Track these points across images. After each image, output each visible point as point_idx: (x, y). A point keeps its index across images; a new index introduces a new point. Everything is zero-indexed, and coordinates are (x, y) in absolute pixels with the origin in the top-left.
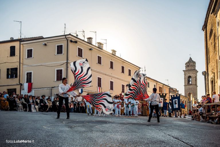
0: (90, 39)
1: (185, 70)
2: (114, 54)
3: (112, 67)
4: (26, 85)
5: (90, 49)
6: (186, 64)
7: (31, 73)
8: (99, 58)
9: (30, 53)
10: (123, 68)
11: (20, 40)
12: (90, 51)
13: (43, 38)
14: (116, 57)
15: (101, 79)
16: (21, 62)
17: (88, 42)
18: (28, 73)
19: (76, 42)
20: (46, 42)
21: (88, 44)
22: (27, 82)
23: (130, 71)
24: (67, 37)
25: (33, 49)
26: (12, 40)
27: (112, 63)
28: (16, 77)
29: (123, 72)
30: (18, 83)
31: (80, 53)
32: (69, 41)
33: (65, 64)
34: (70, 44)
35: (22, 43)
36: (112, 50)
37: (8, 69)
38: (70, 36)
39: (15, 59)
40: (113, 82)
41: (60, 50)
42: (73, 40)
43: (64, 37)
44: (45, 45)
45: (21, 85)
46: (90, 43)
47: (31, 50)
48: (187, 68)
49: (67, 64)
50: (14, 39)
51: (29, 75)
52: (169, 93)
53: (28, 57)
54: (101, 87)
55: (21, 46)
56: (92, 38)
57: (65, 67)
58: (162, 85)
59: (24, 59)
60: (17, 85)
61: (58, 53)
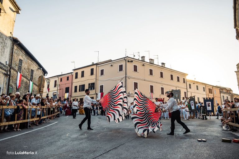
0: (143, 57)
1: (237, 70)
2: (163, 66)
3: (162, 76)
4: (99, 94)
5: (143, 65)
6: (237, 65)
7: (103, 86)
8: (151, 71)
9: (102, 72)
10: (172, 76)
11: (97, 64)
12: (143, 67)
13: (112, 61)
14: (165, 68)
15: (153, 86)
16: (97, 79)
17: (142, 60)
18: (101, 86)
19: (132, 61)
20: (112, 64)
21: (142, 62)
22: (100, 92)
23: (178, 78)
24: (125, 58)
25: (104, 69)
26: (93, 65)
27: (161, 73)
28: (94, 89)
29: (172, 79)
30: (95, 93)
31: (135, 69)
32: (127, 61)
33: (125, 78)
34: (128, 63)
35: (97, 66)
36: (162, 63)
37: (89, 84)
38: (127, 58)
39: (94, 76)
40: (163, 88)
41: (121, 68)
42: (130, 60)
43: (124, 59)
44: (112, 65)
45: (97, 94)
46: (143, 61)
47: (103, 70)
48: (238, 69)
49: (126, 78)
50: (94, 63)
51: (102, 87)
52: (220, 94)
53: (101, 75)
54: (153, 92)
55: (97, 67)
56: (144, 57)
57: (125, 80)
58: (212, 87)
59: (99, 77)
60: (94, 94)
61: (120, 71)
